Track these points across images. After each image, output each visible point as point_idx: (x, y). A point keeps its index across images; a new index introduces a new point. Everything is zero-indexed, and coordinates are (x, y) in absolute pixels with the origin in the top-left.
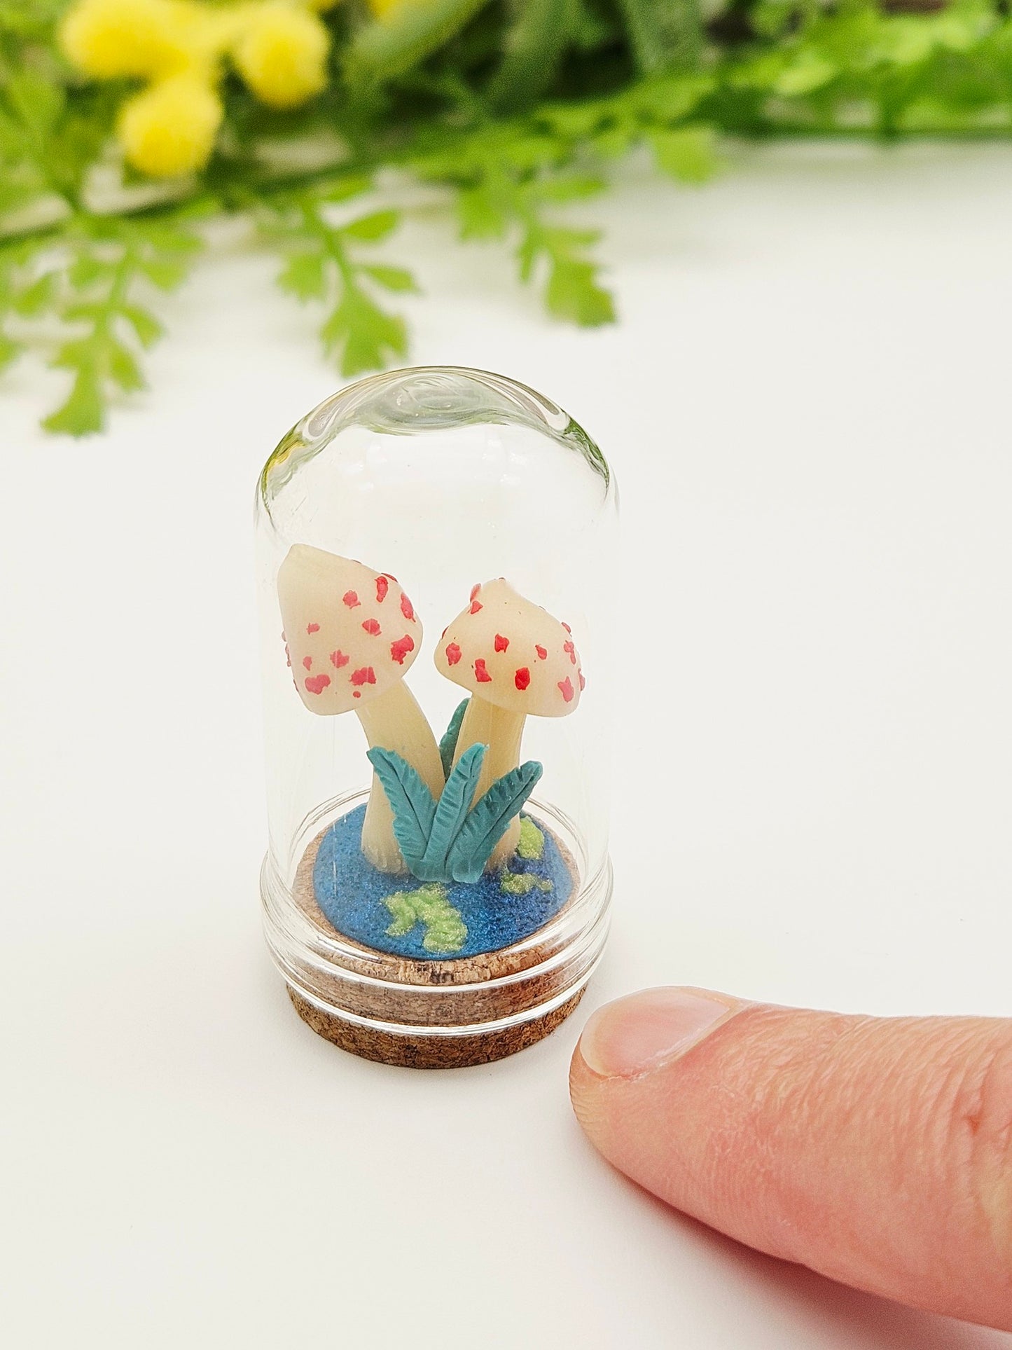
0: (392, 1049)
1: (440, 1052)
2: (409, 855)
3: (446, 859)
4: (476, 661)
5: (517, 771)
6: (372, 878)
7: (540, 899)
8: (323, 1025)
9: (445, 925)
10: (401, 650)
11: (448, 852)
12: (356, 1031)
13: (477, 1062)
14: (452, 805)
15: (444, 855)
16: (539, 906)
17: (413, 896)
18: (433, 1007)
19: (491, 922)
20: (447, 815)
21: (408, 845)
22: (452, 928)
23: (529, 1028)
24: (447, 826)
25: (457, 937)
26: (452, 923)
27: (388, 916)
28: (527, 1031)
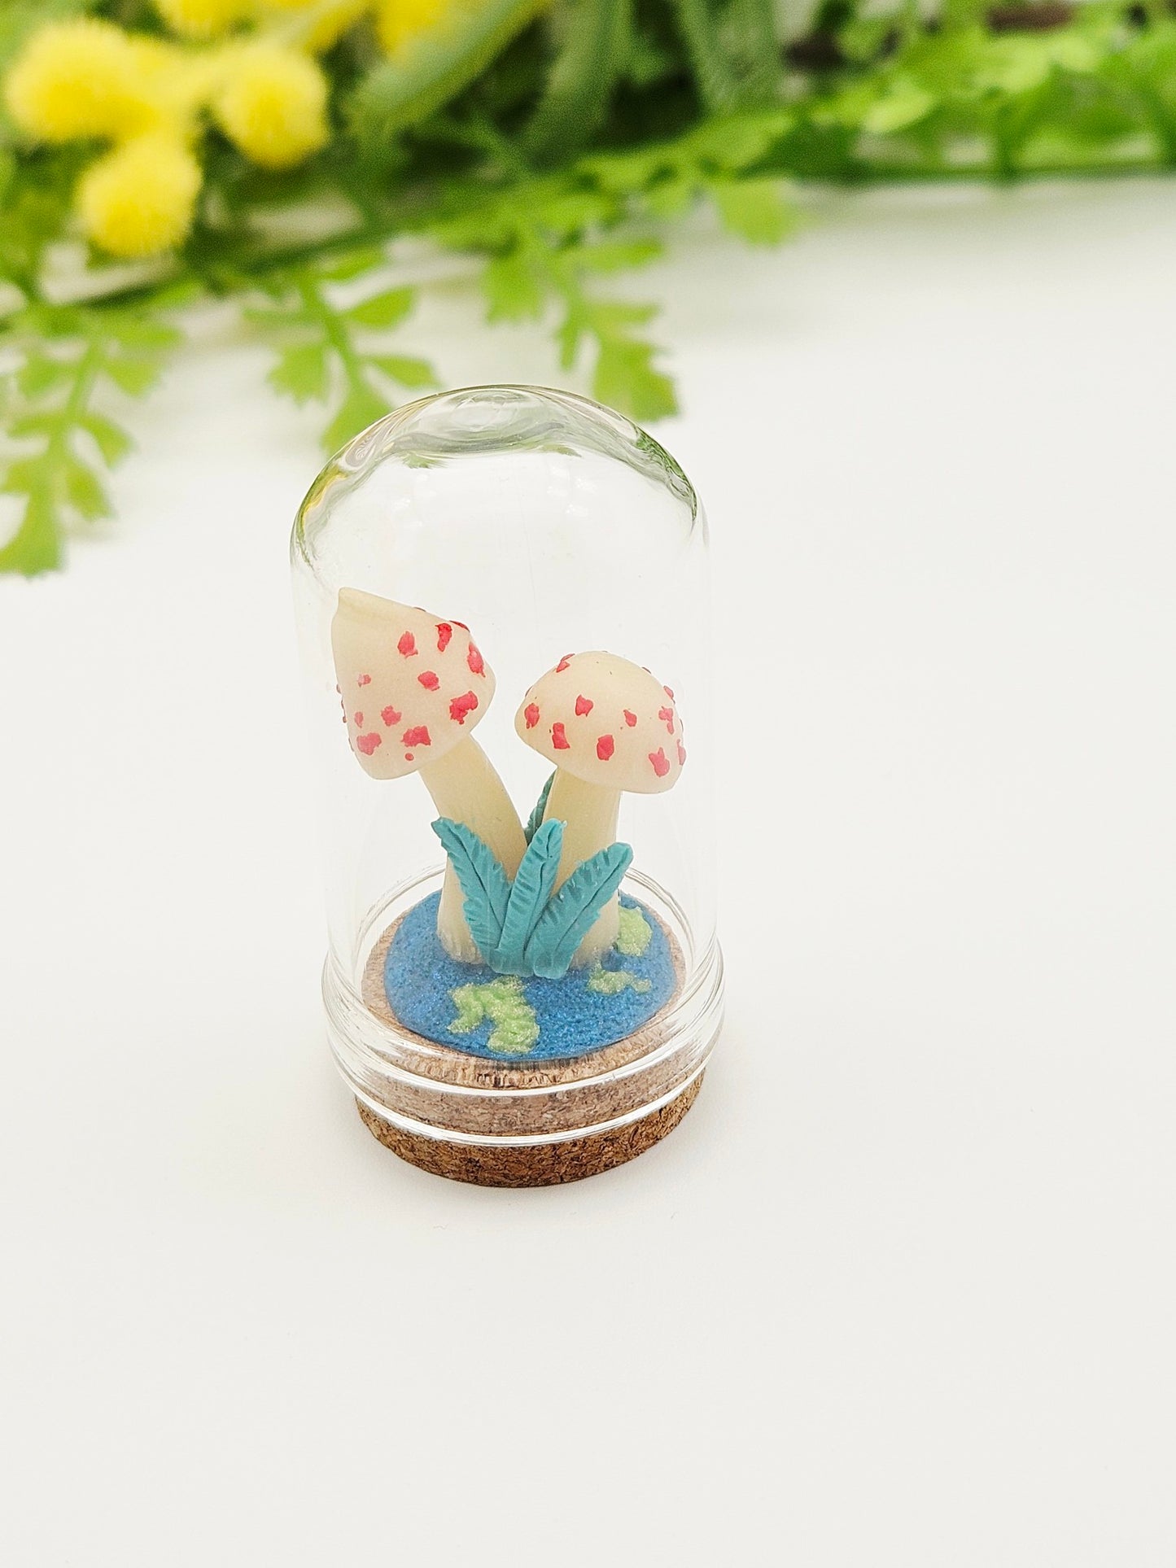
0: (453, 1162)
1: (505, 1169)
2: (481, 942)
3: (525, 949)
4: (554, 725)
5: (604, 853)
6: (443, 967)
7: (632, 1001)
8: (382, 1130)
9: (514, 1023)
10: (462, 709)
11: (527, 942)
12: (415, 1138)
13: (547, 1183)
14: (528, 888)
15: (522, 946)
16: (629, 1009)
17: (483, 990)
18: (496, 1117)
19: (570, 1024)
20: (523, 900)
21: (480, 931)
22: (523, 1028)
23: (611, 1147)
24: (523, 912)
25: (527, 1039)
26: (523, 1022)
27: (453, 1011)
28: (609, 1152)
